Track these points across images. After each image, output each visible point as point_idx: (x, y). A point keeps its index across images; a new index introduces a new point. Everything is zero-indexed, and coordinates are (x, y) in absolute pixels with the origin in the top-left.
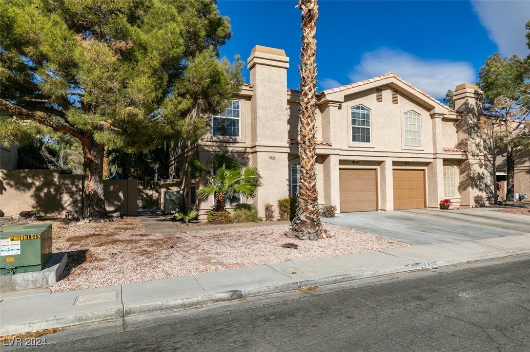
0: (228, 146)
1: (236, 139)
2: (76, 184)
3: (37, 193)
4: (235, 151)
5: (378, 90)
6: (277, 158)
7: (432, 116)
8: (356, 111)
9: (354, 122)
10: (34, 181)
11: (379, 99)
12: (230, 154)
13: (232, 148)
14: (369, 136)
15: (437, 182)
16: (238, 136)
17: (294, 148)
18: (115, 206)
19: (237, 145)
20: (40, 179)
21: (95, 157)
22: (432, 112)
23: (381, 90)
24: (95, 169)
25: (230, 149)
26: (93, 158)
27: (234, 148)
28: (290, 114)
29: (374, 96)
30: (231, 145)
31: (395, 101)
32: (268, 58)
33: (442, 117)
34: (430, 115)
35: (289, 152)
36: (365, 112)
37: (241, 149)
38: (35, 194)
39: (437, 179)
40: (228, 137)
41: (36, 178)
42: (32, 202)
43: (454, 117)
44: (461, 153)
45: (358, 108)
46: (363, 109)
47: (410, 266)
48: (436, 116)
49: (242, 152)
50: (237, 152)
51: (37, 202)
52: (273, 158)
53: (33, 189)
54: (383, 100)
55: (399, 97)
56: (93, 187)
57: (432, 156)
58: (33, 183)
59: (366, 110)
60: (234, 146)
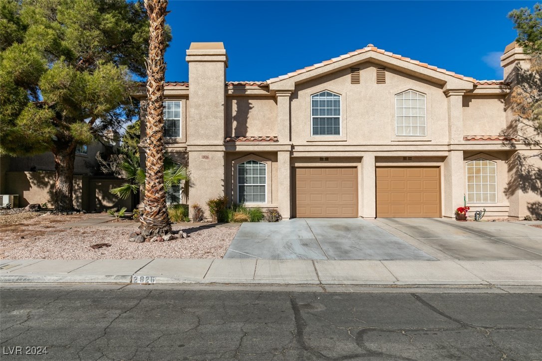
0: (167, 146)
1: (176, 139)
2: (78, 183)
3: (51, 190)
4: (174, 151)
5: (354, 69)
6: (210, 157)
7: (446, 94)
8: (319, 98)
9: (315, 112)
10: (50, 180)
11: (356, 81)
12: (170, 154)
13: (172, 149)
14: (339, 127)
15: (451, 182)
16: (179, 136)
17: (231, 145)
18: (114, 202)
19: (176, 145)
20: (53, 179)
21: (61, 160)
22: (444, 89)
23: (358, 69)
24: (62, 171)
25: (170, 150)
26: (59, 161)
27: (174, 149)
28: (236, 110)
29: (348, 77)
30: (170, 146)
31: (381, 80)
32: (201, 54)
33: (463, 94)
34: (444, 92)
35: (224, 150)
36: (332, 98)
37: (181, 149)
38: (50, 191)
39: (451, 179)
40: (168, 138)
41: (51, 178)
42: (48, 197)
43: (498, 91)
44: (501, 142)
45: (323, 94)
46: (329, 95)
47: (113, 277)
48: (450, 94)
49: (181, 153)
50: (177, 152)
51: (52, 198)
52: (207, 157)
53: (49, 187)
54: (361, 81)
55: (388, 75)
56: (59, 186)
57: (446, 148)
58: (49, 182)
59: (335, 95)
60: (173, 146)
